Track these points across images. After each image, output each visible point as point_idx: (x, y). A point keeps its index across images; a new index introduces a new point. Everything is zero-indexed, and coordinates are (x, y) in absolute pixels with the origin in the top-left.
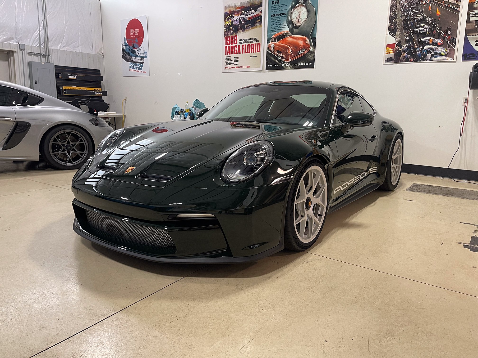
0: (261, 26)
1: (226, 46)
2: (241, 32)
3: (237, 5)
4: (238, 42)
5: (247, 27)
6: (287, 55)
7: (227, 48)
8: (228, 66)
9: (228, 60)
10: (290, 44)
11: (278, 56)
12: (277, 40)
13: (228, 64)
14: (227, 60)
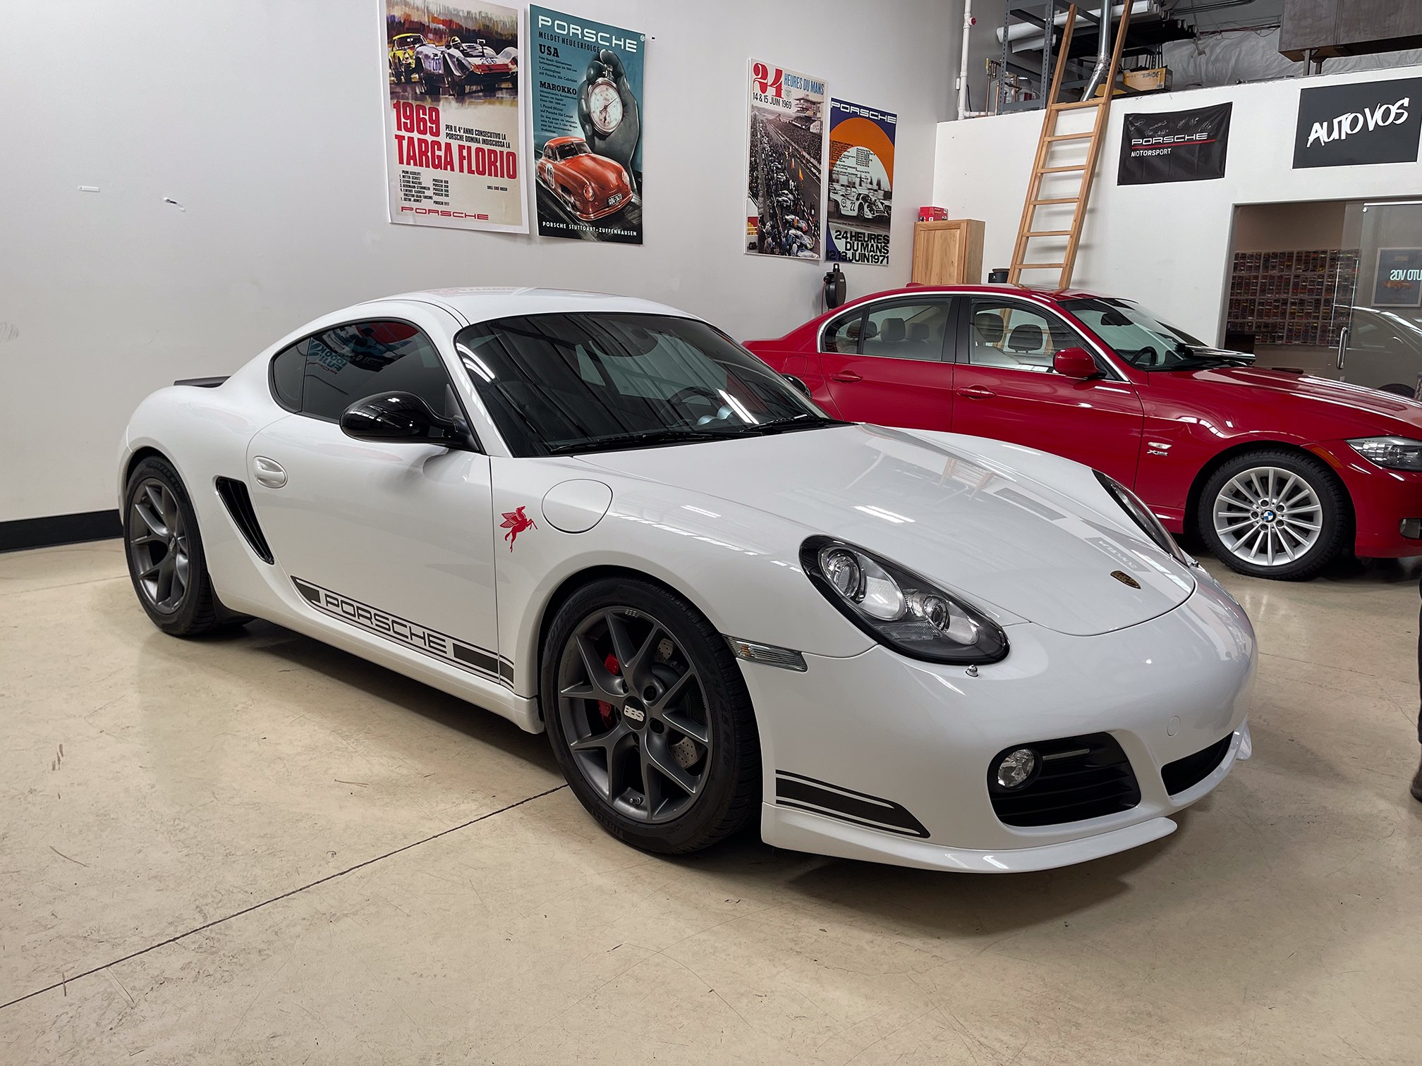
0: (514, 102)
1: (400, 133)
2: (450, 103)
3: (433, 8)
4: (443, 130)
5: (471, 93)
6: (585, 201)
7: (405, 143)
8: (415, 205)
9: (411, 184)
10: (588, 173)
11: (565, 201)
12: (558, 157)
13: (413, 196)
14: (409, 182)
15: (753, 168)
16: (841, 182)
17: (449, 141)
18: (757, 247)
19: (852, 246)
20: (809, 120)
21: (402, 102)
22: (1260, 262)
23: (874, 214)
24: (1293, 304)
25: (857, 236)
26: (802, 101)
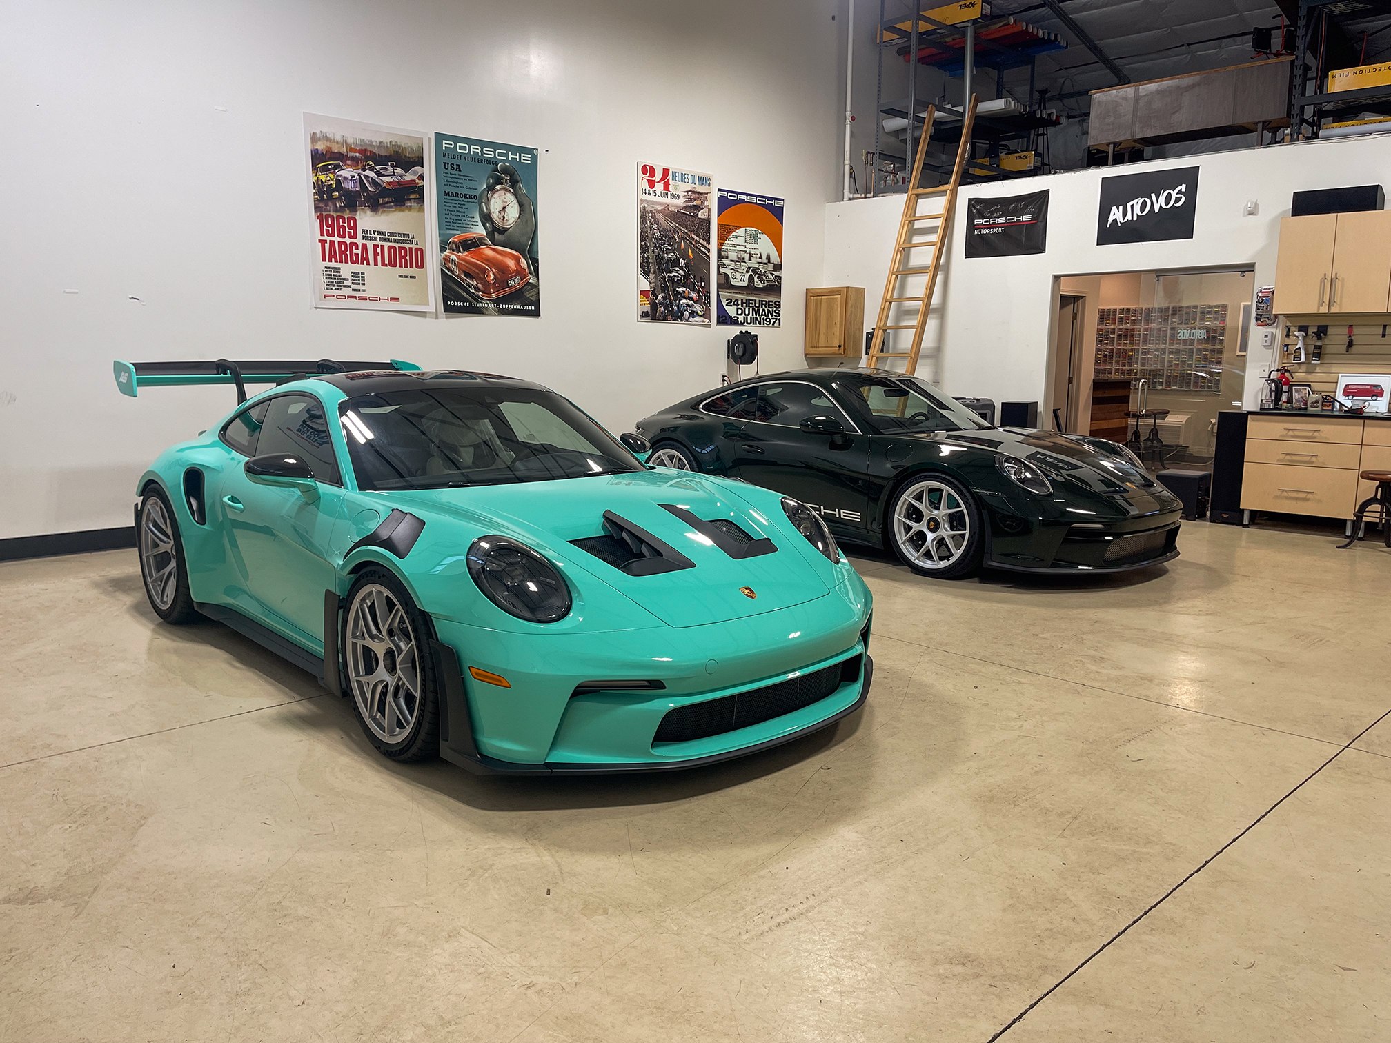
0: (422, 209)
1: (322, 238)
2: (366, 212)
3: (350, 141)
4: (360, 234)
5: (384, 204)
6: (486, 284)
7: (327, 246)
8: (336, 293)
9: (332, 277)
10: (489, 261)
11: (468, 285)
12: (461, 250)
13: (334, 286)
14: (331, 275)
15: (644, 250)
16: (730, 258)
17: (364, 242)
18: (651, 315)
19: (743, 312)
20: (697, 208)
21: (324, 214)
22: (1141, 316)
23: (764, 283)
24: (1171, 353)
25: (748, 303)
26: (690, 193)
